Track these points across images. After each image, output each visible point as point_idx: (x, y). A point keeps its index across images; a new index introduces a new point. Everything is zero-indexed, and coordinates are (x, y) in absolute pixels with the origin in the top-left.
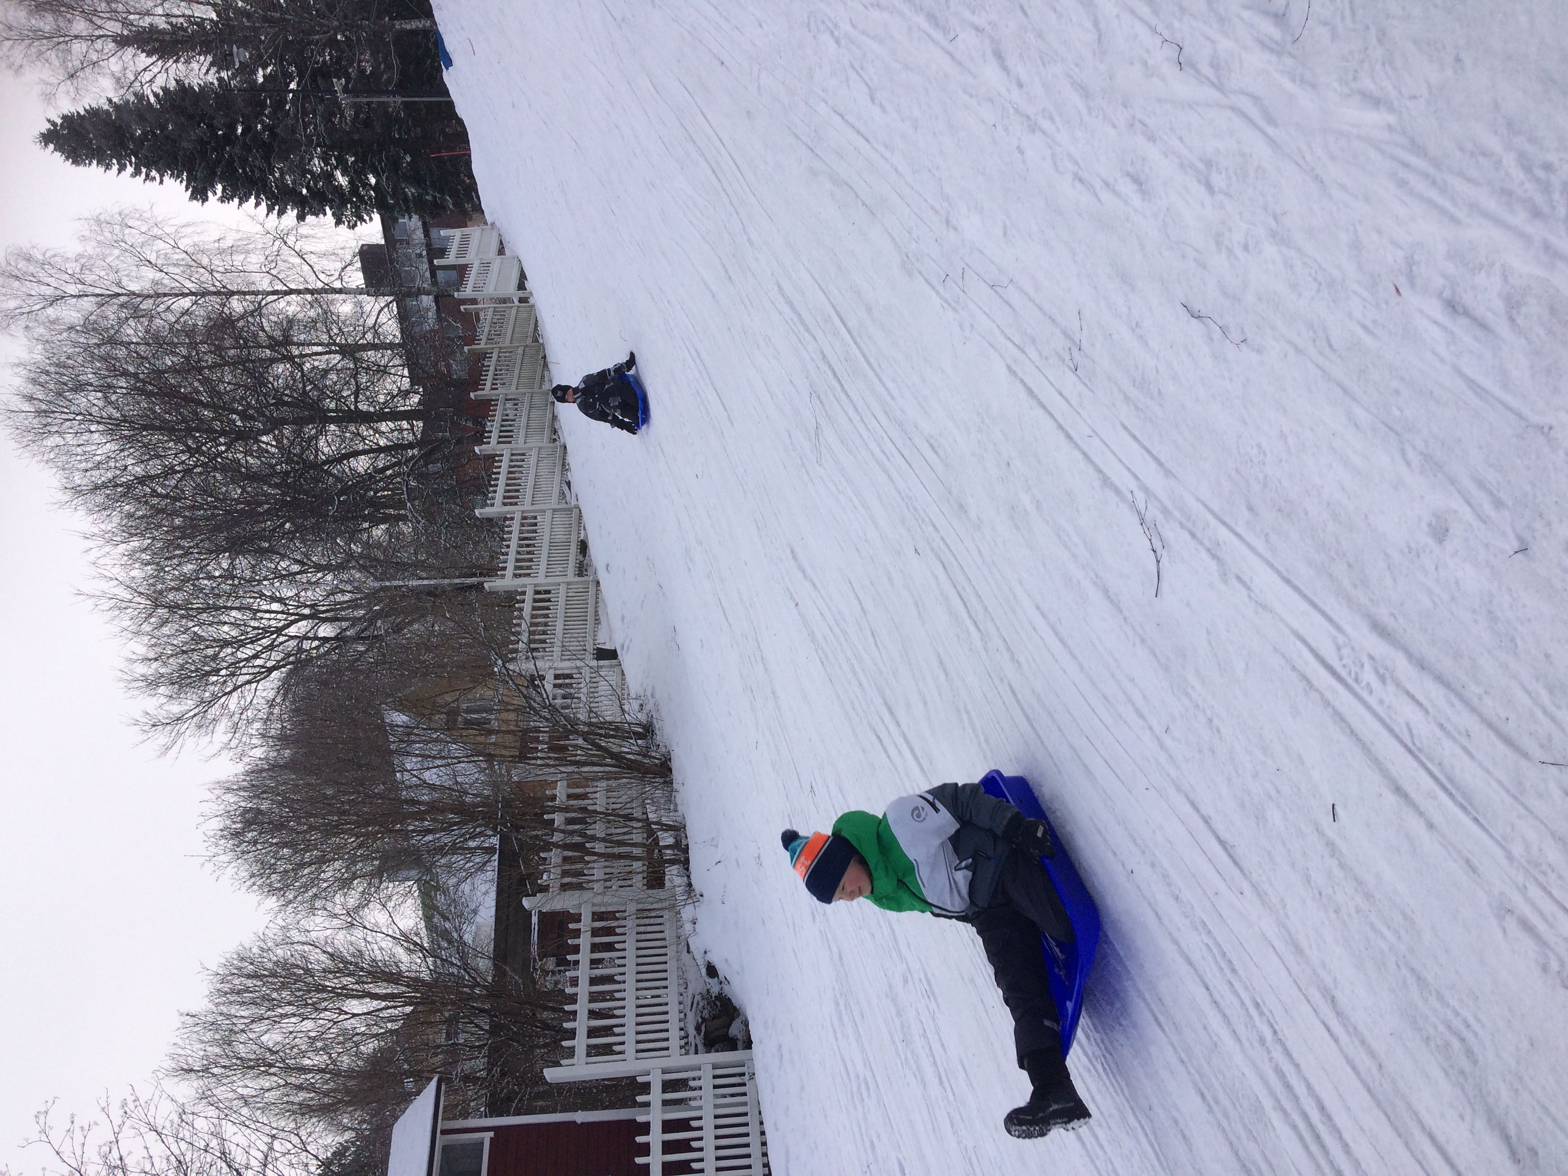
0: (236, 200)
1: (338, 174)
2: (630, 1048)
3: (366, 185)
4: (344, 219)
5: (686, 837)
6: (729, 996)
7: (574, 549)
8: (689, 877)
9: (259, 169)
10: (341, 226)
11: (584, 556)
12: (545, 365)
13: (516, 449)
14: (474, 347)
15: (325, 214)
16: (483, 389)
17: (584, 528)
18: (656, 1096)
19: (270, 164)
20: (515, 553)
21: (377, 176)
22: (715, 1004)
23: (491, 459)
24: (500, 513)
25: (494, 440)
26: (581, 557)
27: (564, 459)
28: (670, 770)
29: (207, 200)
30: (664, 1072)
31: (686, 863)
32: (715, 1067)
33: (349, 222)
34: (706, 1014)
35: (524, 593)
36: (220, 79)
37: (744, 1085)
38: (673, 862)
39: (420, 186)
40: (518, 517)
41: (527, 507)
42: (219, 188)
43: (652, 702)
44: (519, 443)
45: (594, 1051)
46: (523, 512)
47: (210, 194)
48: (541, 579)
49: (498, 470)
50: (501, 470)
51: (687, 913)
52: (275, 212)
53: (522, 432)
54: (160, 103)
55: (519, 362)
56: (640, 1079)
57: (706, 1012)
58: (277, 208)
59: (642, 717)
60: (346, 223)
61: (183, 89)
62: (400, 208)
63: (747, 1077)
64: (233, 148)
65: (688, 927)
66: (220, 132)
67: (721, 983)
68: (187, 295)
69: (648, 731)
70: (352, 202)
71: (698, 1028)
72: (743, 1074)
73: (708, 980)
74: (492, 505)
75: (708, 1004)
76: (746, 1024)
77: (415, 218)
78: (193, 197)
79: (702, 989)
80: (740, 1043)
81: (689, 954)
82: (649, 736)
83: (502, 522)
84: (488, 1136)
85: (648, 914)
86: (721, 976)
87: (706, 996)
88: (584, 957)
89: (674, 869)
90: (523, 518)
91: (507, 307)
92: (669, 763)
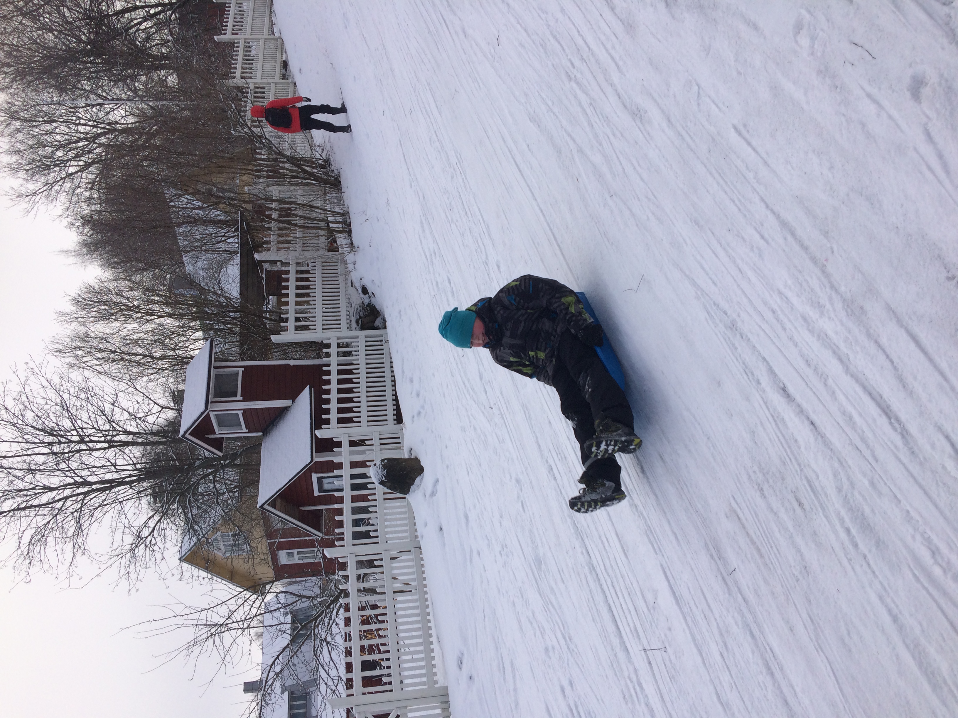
2: (319, 327)
5: (350, 218)
6: (375, 304)
7: (279, 65)
8: (351, 240)
11: (286, 70)
17: (286, 52)
18: (333, 350)
20: (241, 64)
22: (367, 309)
23: (224, 5)
24: (230, 39)
26: (283, 71)
27: (271, 8)
28: (340, 182)
30: (338, 338)
31: (350, 232)
32: (366, 337)
34: (362, 314)
35: (248, 88)
37: (383, 345)
38: (341, 232)
40: (242, 42)
41: (248, 35)
43: (329, 145)
45: (297, 328)
46: (245, 39)
48: (257, 79)
49: (228, 12)
50: (230, 12)
51: (350, 258)
56: (325, 342)
59: (324, 155)
63: (384, 342)
65: (351, 266)
67: (370, 297)
69: (327, 163)
71: (357, 322)
72: (382, 341)
73: (362, 295)
74: (225, 34)
75: (363, 309)
76: (385, 321)
79: (359, 302)
80: (380, 326)
81: (352, 286)
82: (327, 166)
83: (232, 45)
84: (241, 370)
85: (328, 264)
86: (370, 293)
87: (362, 305)
88: (292, 284)
89: (342, 235)
90: (246, 43)
92: (339, 178)
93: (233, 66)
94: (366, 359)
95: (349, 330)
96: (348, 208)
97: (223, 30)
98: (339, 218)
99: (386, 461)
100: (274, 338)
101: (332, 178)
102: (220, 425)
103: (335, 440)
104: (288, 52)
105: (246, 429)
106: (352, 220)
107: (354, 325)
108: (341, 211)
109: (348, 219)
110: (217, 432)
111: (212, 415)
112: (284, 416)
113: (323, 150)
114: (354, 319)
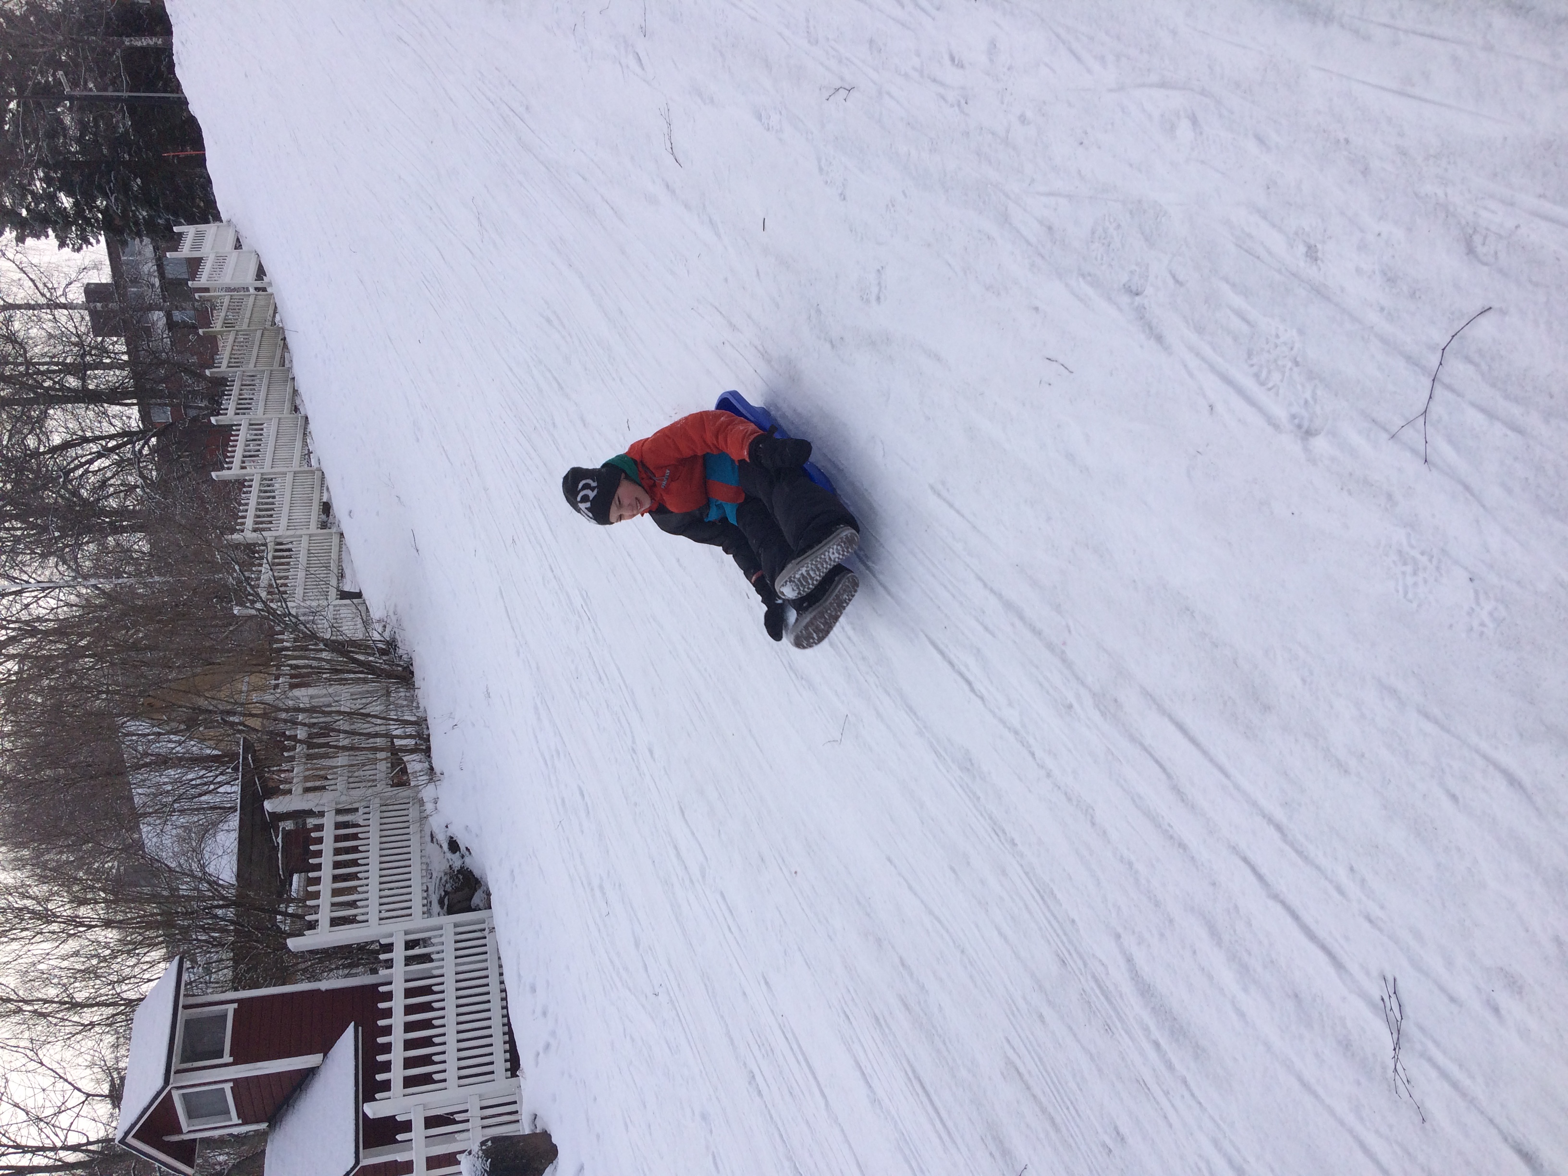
1: (62, 197)
2: (373, 917)
3: (94, 206)
4: (68, 242)
5: (428, 728)
6: (471, 868)
7: (316, 507)
8: (430, 762)
10: (65, 248)
11: (328, 516)
12: (285, 347)
13: (255, 419)
14: (210, 329)
15: (47, 236)
16: (220, 367)
17: (328, 489)
18: (399, 954)
21: (104, 198)
22: (457, 877)
23: (228, 429)
24: (237, 475)
25: (231, 412)
26: (324, 517)
27: (305, 429)
28: (412, 673)
30: (406, 933)
31: (427, 751)
32: (456, 925)
33: (73, 244)
34: (448, 888)
35: (264, 545)
37: (485, 938)
38: (412, 751)
39: (151, 207)
40: (257, 479)
41: (267, 469)
43: (394, 618)
44: (258, 413)
45: (335, 922)
46: (262, 474)
48: (280, 529)
49: (236, 438)
50: (239, 438)
51: (428, 793)
53: (261, 404)
55: (257, 343)
56: (383, 941)
57: (448, 885)
59: (387, 635)
60: (71, 246)
62: (130, 231)
63: (486, 933)
65: (429, 807)
67: (463, 857)
69: (392, 645)
70: (76, 224)
71: (441, 902)
72: (484, 930)
73: (449, 855)
74: (230, 468)
75: (450, 878)
76: (489, 894)
77: (146, 241)
79: (445, 866)
80: (481, 905)
81: (432, 841)
82: (391, 650)
83: (241, 484)
84: (231, 1008)
85: (391, 808)
86: (463, 848)
87: (449, 871)
88: (328, 846)
89: (414, 756)
90: (263, 479)
91: (244, 295)
92: (411, 667)
93: (240, 514)
94: (457, 965)
95: (426, 916)
96: (425, 711)
97: (227, 463)
98: (410, 730)
99: (489, 1143)
100: (293, 943)
101: (400, 669)
102: (190, 1116)
103: (398, 1118)
104: (330, 489)
105: (239, 1118)
106: (431, 731)
107: (436, 907)
108: (413, 719)
109: (425, 730)
110: (185, 1127)
111: (176, 1095)
112: (307, 1087)
113: (385, 626)
114: (435, 899)
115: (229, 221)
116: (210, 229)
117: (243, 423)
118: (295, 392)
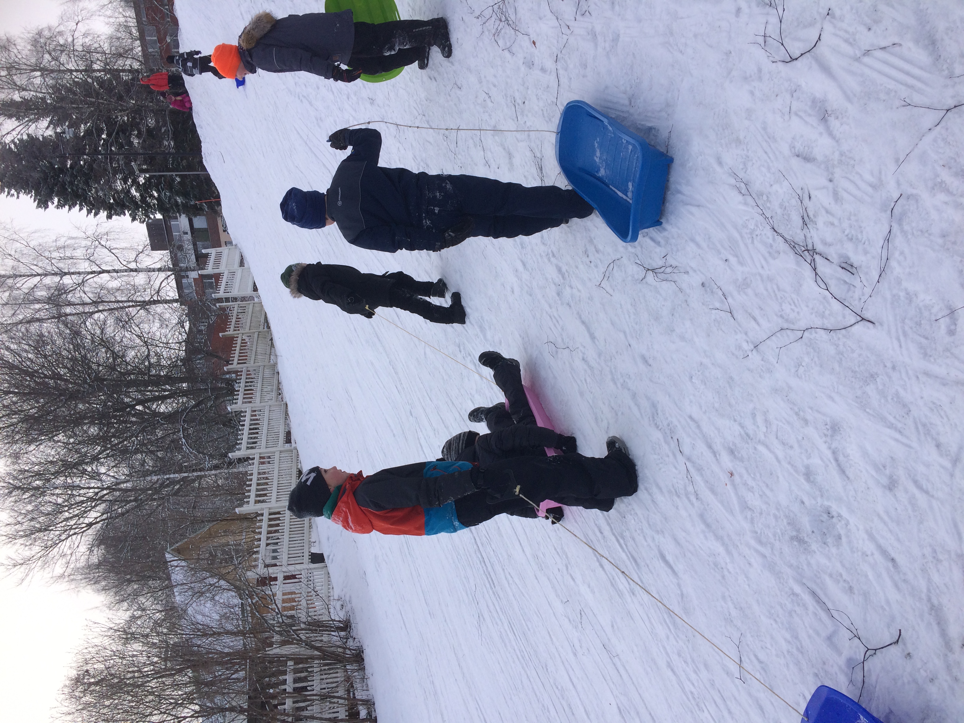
0: (67, 207)
1: (133, 191)
3: (152, 196)
4: (137, 217)
5: (375, 711)
7: (294, 474)
9: (82, 189)
10: (136, 222)
12: (272, 345)
13: (255, 407)
14: (226, 333)
15: (125, 215)
16: (232, 364)
17: (301, 463)
19: (89, 186)
20: (255, 485)
21: (158, 191)
23: (239, 414)
24: (245, 455)
25: (240, 401)
28: (363, 660)
29: (48, 207)
33: (140, 219)
35: (262, 515)
36: (56, 133)
39: (186, 197)
40: (257, 457)
41: (263, 450)
42: (56, 200)
43: (349, 605)
44: (257, 403)
46: (260, 454)
47: (50, 204)
49: (243, 423)
50: (245, 422)
52: (93, 214)
53: (258, 394)
54: (17, 148)
58: (93, 211)
59: (344, 614)
60: (139, 220)
61: (32, 139)
62: (174, 210)
64: (65, 176)
66: (56, 166)
68: (35, 276)
69: (348, 626)
70: (142, 207)
74: (240, 449)
77: (183, 216)
78: (39, 206)
82: (348, 630)
90: (261, 458)
91: (246, 304)
92: (362, 654)
93: (247, 488)
108: (366, 699)
109: (373, 713)
115: (236, 245)
116: (224, 250)
117: (247, 410)
118: (279, 383)
